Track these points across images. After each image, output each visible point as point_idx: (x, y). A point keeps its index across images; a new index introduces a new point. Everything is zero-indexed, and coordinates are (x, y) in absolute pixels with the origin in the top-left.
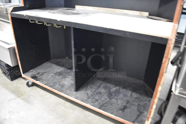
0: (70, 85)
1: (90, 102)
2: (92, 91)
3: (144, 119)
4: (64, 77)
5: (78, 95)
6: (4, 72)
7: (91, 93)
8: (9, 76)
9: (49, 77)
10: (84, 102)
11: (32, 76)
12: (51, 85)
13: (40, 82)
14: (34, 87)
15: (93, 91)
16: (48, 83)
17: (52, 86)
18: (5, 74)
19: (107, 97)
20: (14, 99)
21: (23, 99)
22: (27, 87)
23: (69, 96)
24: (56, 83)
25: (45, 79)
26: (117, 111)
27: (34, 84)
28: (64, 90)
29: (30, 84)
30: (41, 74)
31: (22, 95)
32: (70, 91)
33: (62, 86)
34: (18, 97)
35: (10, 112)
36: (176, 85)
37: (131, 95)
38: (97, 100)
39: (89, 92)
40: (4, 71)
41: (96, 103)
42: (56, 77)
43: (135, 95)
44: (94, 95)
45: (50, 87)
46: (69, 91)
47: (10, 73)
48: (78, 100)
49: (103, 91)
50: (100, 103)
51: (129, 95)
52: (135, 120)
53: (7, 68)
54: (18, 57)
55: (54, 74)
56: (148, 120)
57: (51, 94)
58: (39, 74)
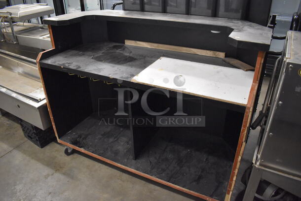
0: (125, 151)
1: (155, 173)
2: (155, 158)
3: (224, 191)
4: (115, 139)
5: (139, 165)
6: (28, 136)
7: (155, 161)
8: (38, 142)
9: (96, 140)
10: (148, 174)
11: (72, 141)
12: (101, 152)
13: (85, 149)
14: (76, 155)
15: (158, 158)
16: (96, 150)
17: (103, 153)
18: (31, 138)
19: (176, 165)
20: (52, 175)
21: (64, 174)
22: (66, 155)
23: (128, 167)
24: (107, 149)
25: (91, 144)
26: (191, 183)
27: (74, 152)
28: (120, 158)
29: (69, 151)
30: (83, 136)
31: (61, 168)
32: (128, 159)
33: (116, 153)
34: (56, 170)
35: (50, 193)
36: (257, 156)
37: (207, 159)
38: (164, 170)
39: (152, 159)
40: (30, 135)
41: (164, 175)
42: (105, 140)
43: (212, 159)
44: (159, 162)
45: (100, 155)
46: (126, 160)
47: (39, 138)
48: (140, 171)
49: (170, 156)
50: (168, 174)
51: (204, 160)
52: (213, 193)
53: (35, 131)
54: (52, 118)
55: (102, 135)
56: (229, 194)
57: (100, 164)
58: (81, 137)
